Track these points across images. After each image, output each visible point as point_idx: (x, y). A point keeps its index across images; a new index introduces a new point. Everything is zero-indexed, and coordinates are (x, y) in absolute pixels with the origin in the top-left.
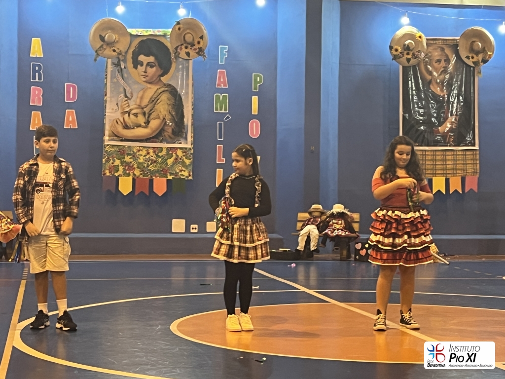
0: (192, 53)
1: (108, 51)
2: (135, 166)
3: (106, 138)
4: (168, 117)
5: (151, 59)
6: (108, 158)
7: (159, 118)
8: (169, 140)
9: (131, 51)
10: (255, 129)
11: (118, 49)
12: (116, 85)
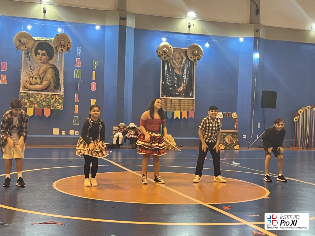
0: (64, 50)
1: (23, 48)
2: (35, 103)
3: (21, 89)
4: (52, 80)
5: (44, 52)
6: (22, 99)
7: (47, 80)
8: (52, 91)
9: (34, 48)
10: (93, 87)
11: (28, 46)
12: (26, 64)
